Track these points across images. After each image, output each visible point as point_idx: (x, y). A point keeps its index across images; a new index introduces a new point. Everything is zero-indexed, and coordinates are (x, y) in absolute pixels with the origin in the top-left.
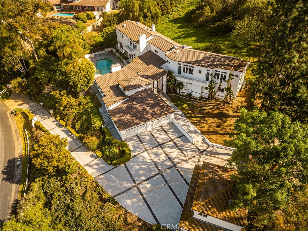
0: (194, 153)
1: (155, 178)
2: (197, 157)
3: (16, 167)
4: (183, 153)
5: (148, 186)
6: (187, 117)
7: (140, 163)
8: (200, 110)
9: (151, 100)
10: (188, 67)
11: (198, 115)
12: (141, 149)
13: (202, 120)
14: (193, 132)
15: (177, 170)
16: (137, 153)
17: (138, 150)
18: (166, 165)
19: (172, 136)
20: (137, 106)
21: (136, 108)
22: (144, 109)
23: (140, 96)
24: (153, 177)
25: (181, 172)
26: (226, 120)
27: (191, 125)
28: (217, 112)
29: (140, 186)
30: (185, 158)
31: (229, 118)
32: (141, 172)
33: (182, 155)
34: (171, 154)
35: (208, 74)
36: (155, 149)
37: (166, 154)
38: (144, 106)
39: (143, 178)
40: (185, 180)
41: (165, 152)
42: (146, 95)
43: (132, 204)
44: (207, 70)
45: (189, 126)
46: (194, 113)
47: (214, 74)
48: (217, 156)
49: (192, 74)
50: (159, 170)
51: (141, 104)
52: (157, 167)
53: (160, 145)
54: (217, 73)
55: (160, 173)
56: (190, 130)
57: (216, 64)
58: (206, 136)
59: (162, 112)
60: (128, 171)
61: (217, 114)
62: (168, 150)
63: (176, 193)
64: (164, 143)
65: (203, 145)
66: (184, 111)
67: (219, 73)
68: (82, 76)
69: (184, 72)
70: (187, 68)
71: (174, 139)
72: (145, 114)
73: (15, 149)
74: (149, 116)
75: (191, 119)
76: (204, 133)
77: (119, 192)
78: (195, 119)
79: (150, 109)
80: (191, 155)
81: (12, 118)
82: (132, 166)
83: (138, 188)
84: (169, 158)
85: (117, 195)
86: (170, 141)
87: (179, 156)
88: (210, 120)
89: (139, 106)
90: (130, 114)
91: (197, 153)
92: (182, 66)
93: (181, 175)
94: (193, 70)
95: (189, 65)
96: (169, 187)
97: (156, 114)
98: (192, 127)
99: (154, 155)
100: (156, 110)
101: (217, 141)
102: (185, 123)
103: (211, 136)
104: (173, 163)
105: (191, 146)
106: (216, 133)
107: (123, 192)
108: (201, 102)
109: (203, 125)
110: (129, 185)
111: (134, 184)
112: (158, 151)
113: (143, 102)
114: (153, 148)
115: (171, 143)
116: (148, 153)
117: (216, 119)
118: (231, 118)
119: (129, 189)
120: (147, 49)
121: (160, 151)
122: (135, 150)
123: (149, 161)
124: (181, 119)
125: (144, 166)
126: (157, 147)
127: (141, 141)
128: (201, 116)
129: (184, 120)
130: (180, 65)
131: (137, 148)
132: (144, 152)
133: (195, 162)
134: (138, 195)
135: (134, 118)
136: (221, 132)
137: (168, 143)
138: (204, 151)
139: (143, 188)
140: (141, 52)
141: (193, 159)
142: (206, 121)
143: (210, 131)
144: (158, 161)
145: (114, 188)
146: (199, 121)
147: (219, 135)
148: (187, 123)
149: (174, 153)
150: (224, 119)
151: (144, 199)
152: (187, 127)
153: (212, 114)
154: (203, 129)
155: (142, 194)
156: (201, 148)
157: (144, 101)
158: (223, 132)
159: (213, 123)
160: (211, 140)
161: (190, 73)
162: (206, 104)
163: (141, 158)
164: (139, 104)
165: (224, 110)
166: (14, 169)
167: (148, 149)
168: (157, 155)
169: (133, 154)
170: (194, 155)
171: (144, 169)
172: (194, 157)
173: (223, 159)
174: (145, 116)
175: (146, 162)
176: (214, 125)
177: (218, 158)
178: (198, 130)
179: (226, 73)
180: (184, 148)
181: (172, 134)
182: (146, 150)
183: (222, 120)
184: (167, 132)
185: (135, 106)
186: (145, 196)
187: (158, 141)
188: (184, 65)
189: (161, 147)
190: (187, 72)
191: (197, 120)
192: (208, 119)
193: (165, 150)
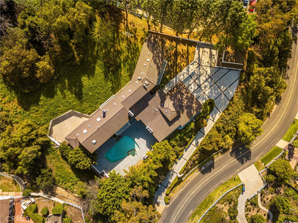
0: (201, 69)
1: (218, 85)
2: (203, 67)
3: (206, 167)
4: (202, 74)
5: (222, 87)
6: (176, 75)
7: (212, 94)
8: (171, 68)
9: (178, 96)
11: (175, 68)
12: (203, 96)
13: (178, 66)
14: (188, 70)
15: (212, 75)
16: (207, 97)
17: (204, 97)
18: (211, 81)
19: (191, 81)
20: (185, 103)
21: (187, 103)
22: (186, 98)
23: (178, 103)
24: (218, 86)
25: (213, 73)
26: (179, 52)
27: (183, 72)
28: (173, 57)
29: (223, 90)
30: (205, 73)
31: (178, 50)
32: (216, 92)
33: (203, 74)
34: (204, 80)
36: (202, 89)
37: (204, 82)
38: (184, 99)
39: (219, 90)
40: (217, 71)
41: (203, 83)
42: (176, 100)
43: (232, 91)
45: (183, 73)
46: (173, 71)
48: (201, 57)
50: (214, 84)
51: (183, 101)
52: (213, 85)
53: (199, 86)
55: (215, 83)
56: (187, 72)
57: (162, 55)
58: (189, 63)
59: (184, 88)
60: (216, 98)
62: (202, 82)
63: (224, 74)
64: (197, 84)
65: (195, 64)
66: (172, 77)
71: (194, 80)
72: (189, 97)
73: (195, 177)
74: (189, 95)
75: (178, 72)
76: (188, 64)
77: (227, 99)
78: (178, 70)
79: (184, 95)
80: (202, 70)
81: (173, 198)
82: (214, 97)
83: (224, 91)
84: (206, 81)
85: (229, 99)
86: (195, 82)
87: (204, 76)
88: (179, 61)
89: (185, 101)
90: (192, 105)
91: (201, 67)
93: (214, 74)
96: (221, 78)
97: (187, 91)
98: (185, 70)
99: (206, 88)
100: (183, 92)
101: (192, 57)
102: (182, 75)
103: (189, 60)
104: (209, 78)
105: (196, 71)
106: (187, 58)
107: (227, 97)
109: (182, 65)
110: (223, 96)
111: (222, 94)
112: (203, 87)
113: (182, 100)
114: (202, 90)
115: (197, 81)
116: (205, 92)
117: (178, 58)
118: (178, 49)
119: (225, 95)
121: (203, 86)
122: (205, 98)
123: (210, 90)
124: (179, 78)
125: (213, 92)
126: (201, 88)
127: (199, 97)
128: (175, 67)
129: (179, 76)
131: (203, 98)
132: (205, 94)
133: (206, 68)
134: (227, 90)
135: (194, 102)
136: (187, 55)
137: (197, 83)
138: (198, 64)
139: (223, 89)
141: (205, 69)
142: (179, 63)
143: (186, 61)
144: (209, 86)
145: (225, 101)
146: (179, 67)
147: (189, 56)
148: (181, 74)
149: (203, 78)
150: (178, 53)
151: (229, 87)
152: (185, 74)
153: (174, 60)
154: (185, 65)
155: (227, 89)
156: (197, 66)
157: (180, 100)
158: (187, 54)
159: (180, 59)
160: (192, 60)
163: (209, 94)
164: (183, 102)
165: (172, 53)
166: (207, 168)
167: (203, 92)
168: (205, 87)
169: (207, 99)
170: (202, 69)
171: (215, 91)
172: (203, 69)
173: (202, 54)
174: (190, 97)
175: (210, 91)
176: (182, 59)
177: (202, 57)
178: (186, 68)
180: (198, 74)
181: (190, 82)
182: (204, 93)
183: (179, 54)
184: (189, 85)
185: (186, 104)
186: (227, 87)
187: (196, 88)
189: (201, 86)
191: (179, 69)
192: (178, 62)
193: (202, 83)
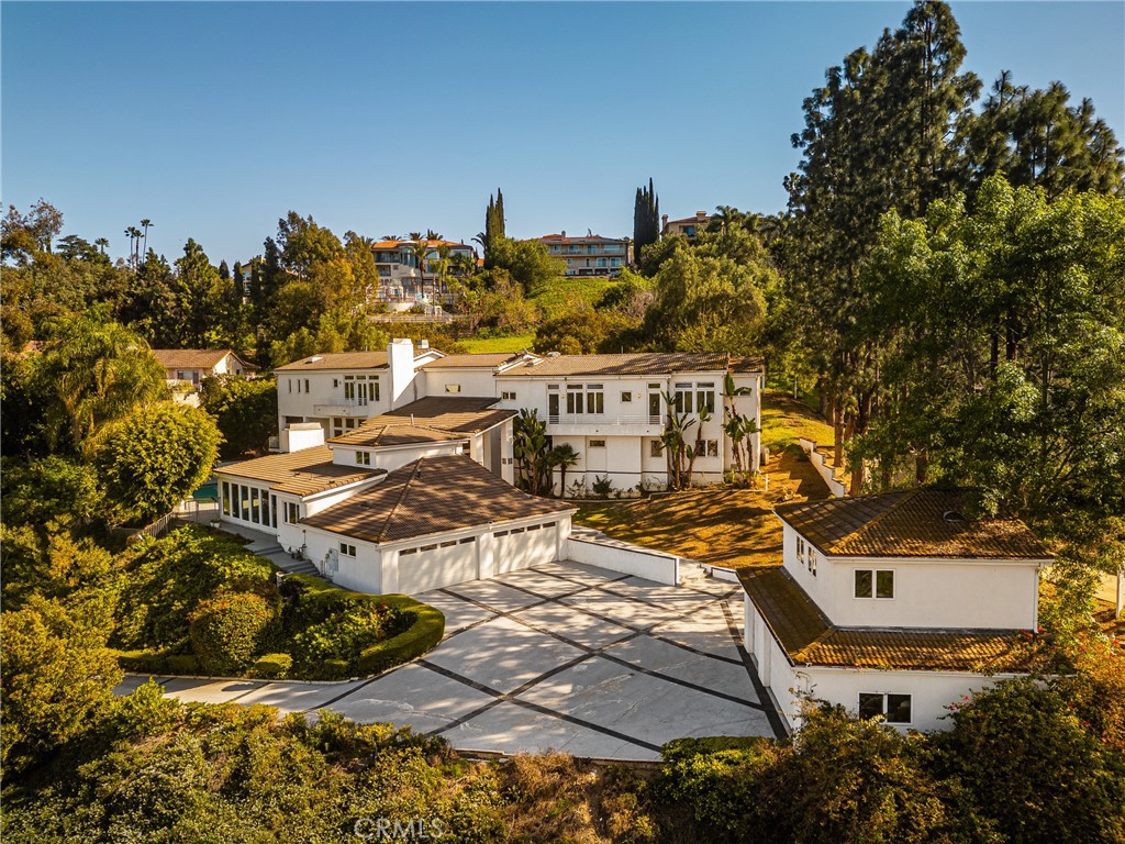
0: (697, 602)
1: (579, 668)
2: (715, 608)
4: (655, 606)
5: (564, 689)
6: (617, 538)
8: (655, 518)
9: (474, 480)
10: (585, 391)
11: (655, 529)
12: (478, 614)
13: (676, 536)
15: (662, 639)
16: (464, 624)
17: (464, 617)
18: (609, 635)
19: (588, 580)
20: (428, 490)
21: (425, 494)
22: (458, 497)
23: (431, 469)
24: (570, 665)
25: (681, 643)
26: (761, 522)
28: (717, 511)
29: (528, 697)
30: (672, 615)
31: (764, 516)
32: (509, 663)
33: (655, 609)
34: (612, 612)
35: (654, 399)
36: (536, 608)
37: (593, 615)
38: (456, 491)
39: (529, 676)
40: (711, 656)
41: (584, 612)
42: (452, 468)
44: (651, 386)
46: (637, 528)
47: (672, 395)
49: (601, 410)
50: (586, 649)
51: (443, 486)
52: (574, 644)
53: (554, 600)
54: (683, 390)
55: (595, 653)
57: (675, 366)
58: (714, 563)
59: (530, 506)
60: (447, 672)
61: (718, 514)
62: (595, 607)
63: (697, 683)
64: (567, 595)
65: (718, 585)
67: (688, 390)
68: (171, 442)
69: (570, 410)
70: (580, 396)
71: (599, 585)
72: (466, 507)
74: (484, 511)
75: (637, 541)
76: (703, 560)
78: (650, 538)
79: (480, 497)
80: (689, 606)
82: (459, 658)
83: (520, 703)
84: (607, 620)
86: (586, 589)
87: (643, 613)
88: (705, 532)
89: (437, 490)
90: (408, 505)
91: (710, 601)
92: (562, 393)
93: (682, 647)
94: (600, 396)
95: (585, 381)
96: (656, 675)
97: (509, 509)
99: (542, 620)
103: (731, 561)
104: (631, 628)
105: (675, 591)
106: (744, 552)
107: (452, 725)
108: (649, 502)
109: (687, 545)
112: (551, 611)
113: (446, 483)
114: (528, 607)
115: (594, 593)
116: (514, 619)
117: (722, 525)
119: (473, 712)
120: (416, 392)
121: (560, 610)
123: (528, 634)
125: (512, 649)
126: (540, 603)
127: (467, 600)
128: (666, 528)
130: (554, 392)
131: (458, 613)
132: (494, 618)
133: (716, 618)
135: (427, 515)
136: (760, 547)
137: (581, 594)
138: (730, 594)
139: (544, 697)
140: (395, 399)
141: (704, 612)
142: (692, 534)
143: (720, 551)
144: (564, 630)
147: (758, 555)
149: (623, 610)
150: (751, 520)
153: (703, 517)
154: (693, 552)
155: (546, 711)
156: (713, 592)
157: (450, 480)
158: (768, 546)
159: (717, 534)
161: (590, 411)
162: (671, 501)
163: (490, 632)
164: (433, 485)
165: (739, 502)
167: (504, 611)
168: (554, 619)
170: (700, 606)
171: (518, 656)
172: (702, 608)
174: (470, 512)
175: (517, 637)
176: (725, 537)
179: (712, 385)
180: (651, 597)
181: (583, 578)
182: (501, 614)
183: (746, 524)
184: (563, 576)
185: (418, 489)
187: (539, 593)
188: (569, 387)
189: (561, 603)
190: (580, 410)
191: (660, 539)
192: (697, 529)
193: (580, 607)
